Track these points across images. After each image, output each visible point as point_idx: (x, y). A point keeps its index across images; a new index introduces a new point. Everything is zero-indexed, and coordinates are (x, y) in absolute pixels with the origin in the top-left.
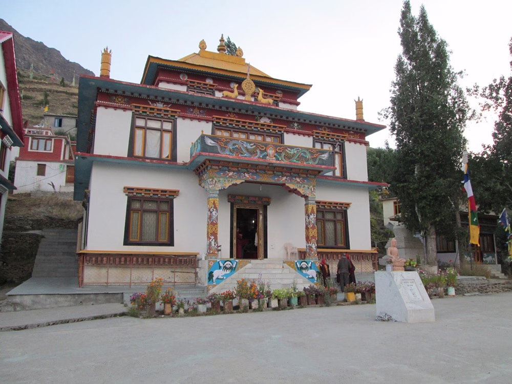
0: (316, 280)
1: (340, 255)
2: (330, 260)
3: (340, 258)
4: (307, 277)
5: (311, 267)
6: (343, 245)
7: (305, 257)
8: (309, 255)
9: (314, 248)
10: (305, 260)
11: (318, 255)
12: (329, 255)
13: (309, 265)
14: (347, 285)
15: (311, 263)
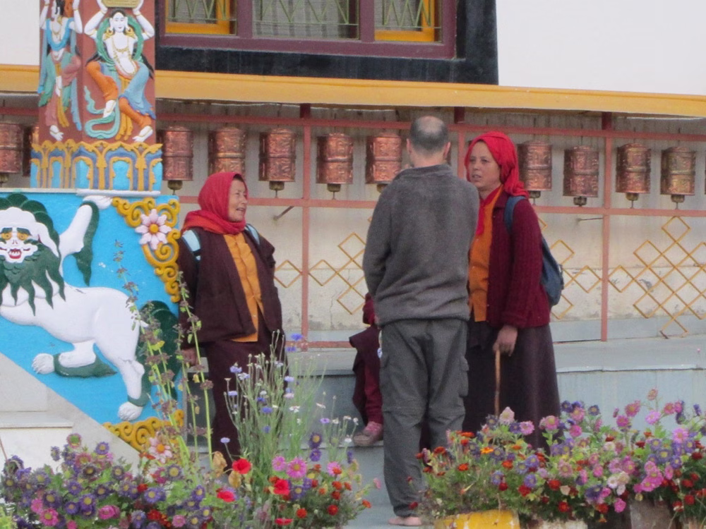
0: (135, 389)
1: (387, 143)
2: (290, 190)
3: (386, 172)
4: (45, 362)
5: (84, 261)
6: (423, 39)
7: (26, 154)
8: (72, 132)
9: (127, 65)
10: (31, 190)
11: (160, 136)
12: (280, 140)
13: (72, 240)
14: (454, 437)
15: (85, 213)
